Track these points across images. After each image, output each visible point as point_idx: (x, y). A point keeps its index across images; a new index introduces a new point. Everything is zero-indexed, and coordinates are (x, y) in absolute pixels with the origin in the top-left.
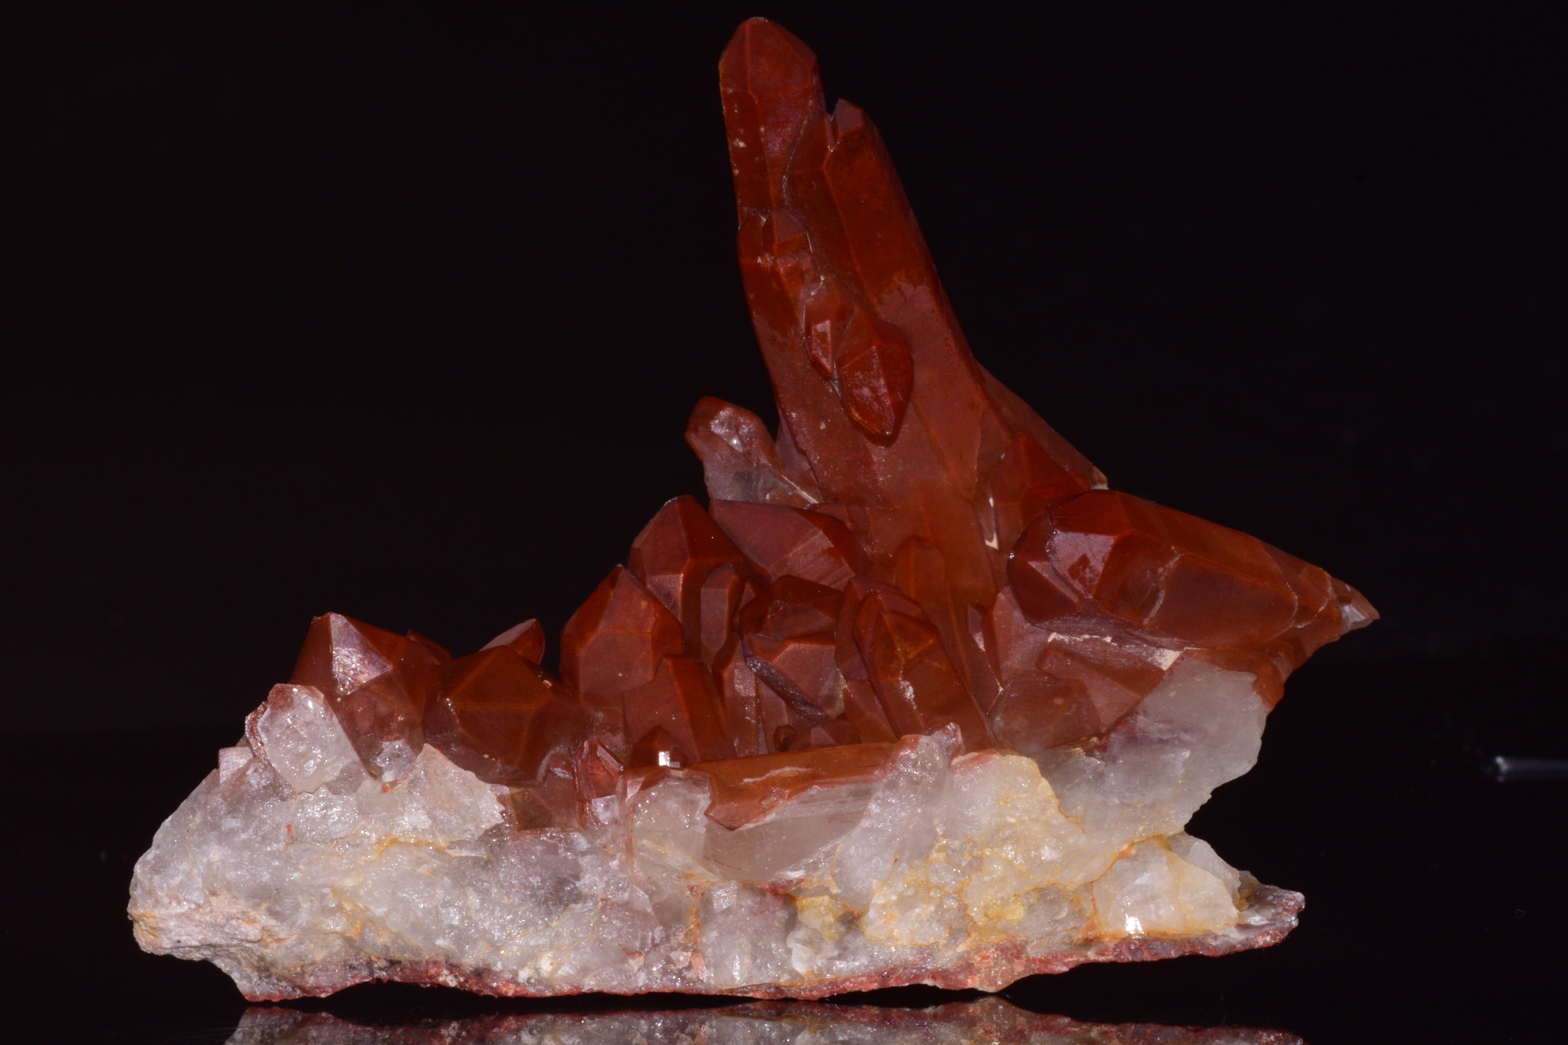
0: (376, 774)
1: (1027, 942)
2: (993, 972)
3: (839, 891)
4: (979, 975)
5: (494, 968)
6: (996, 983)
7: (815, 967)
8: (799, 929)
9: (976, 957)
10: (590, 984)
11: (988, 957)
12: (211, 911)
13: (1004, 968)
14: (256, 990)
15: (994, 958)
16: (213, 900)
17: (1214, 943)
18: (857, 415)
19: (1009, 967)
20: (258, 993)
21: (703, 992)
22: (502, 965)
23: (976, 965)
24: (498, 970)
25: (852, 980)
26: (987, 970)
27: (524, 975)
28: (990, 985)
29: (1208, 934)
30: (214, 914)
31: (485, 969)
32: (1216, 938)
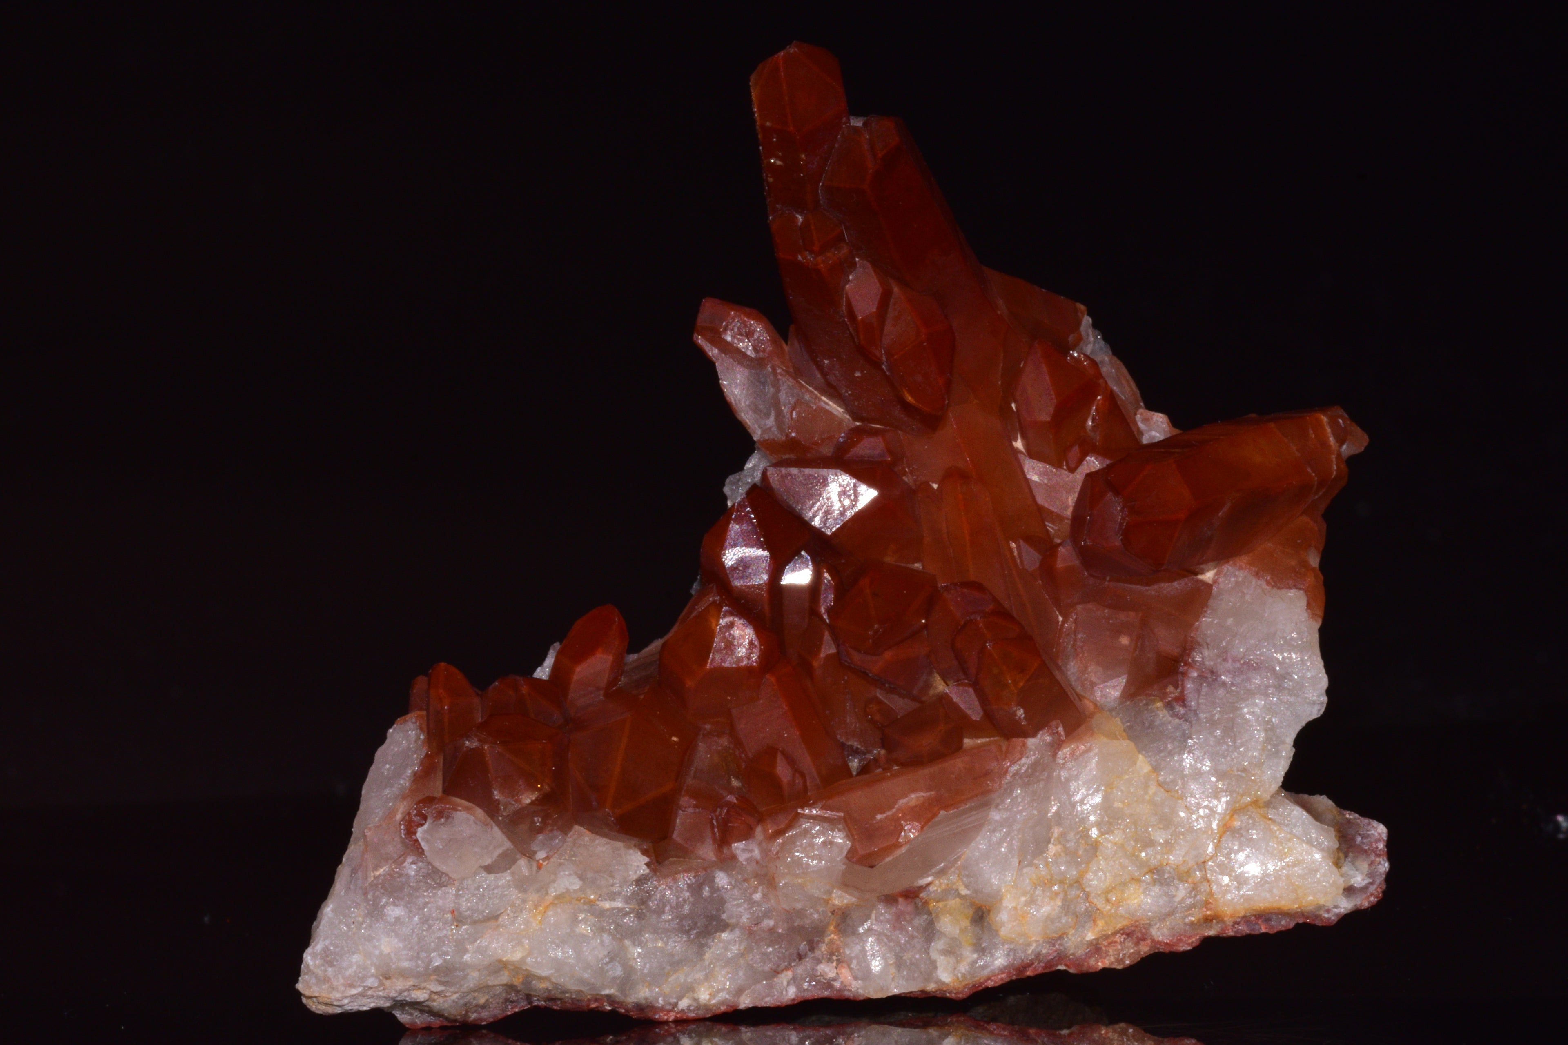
0: (530, 856)
1: (1150, 925)
2: (1121, 955)
3: (968, 892)
4: (1108, 958)
5: (656, 1005)
6: (1124, 962)
7: (960, 975)
8: (939, 939)
9: (1104, 943)
10: (745, 1002)
11: (1115, 942)
12: (384, 989)
13: (1132, 951)
14: (417, 1020)
15: (1121, 942)
16: (388, 983)
17: (1326, 916)
18: (910, 398)
19: (1136, 949)
20: (419, 1023)
21: (852, 998)
22: (664, 1000)
23: (1104, 949)
24: (660, 1005)
25: (993, 978)
26: (1115, 953)
27: (684, 1004)
28: (1119, 964)
29: (1320, 907)
30: (387, 991)
31: (648, 1006)
32: (1328, 911)
